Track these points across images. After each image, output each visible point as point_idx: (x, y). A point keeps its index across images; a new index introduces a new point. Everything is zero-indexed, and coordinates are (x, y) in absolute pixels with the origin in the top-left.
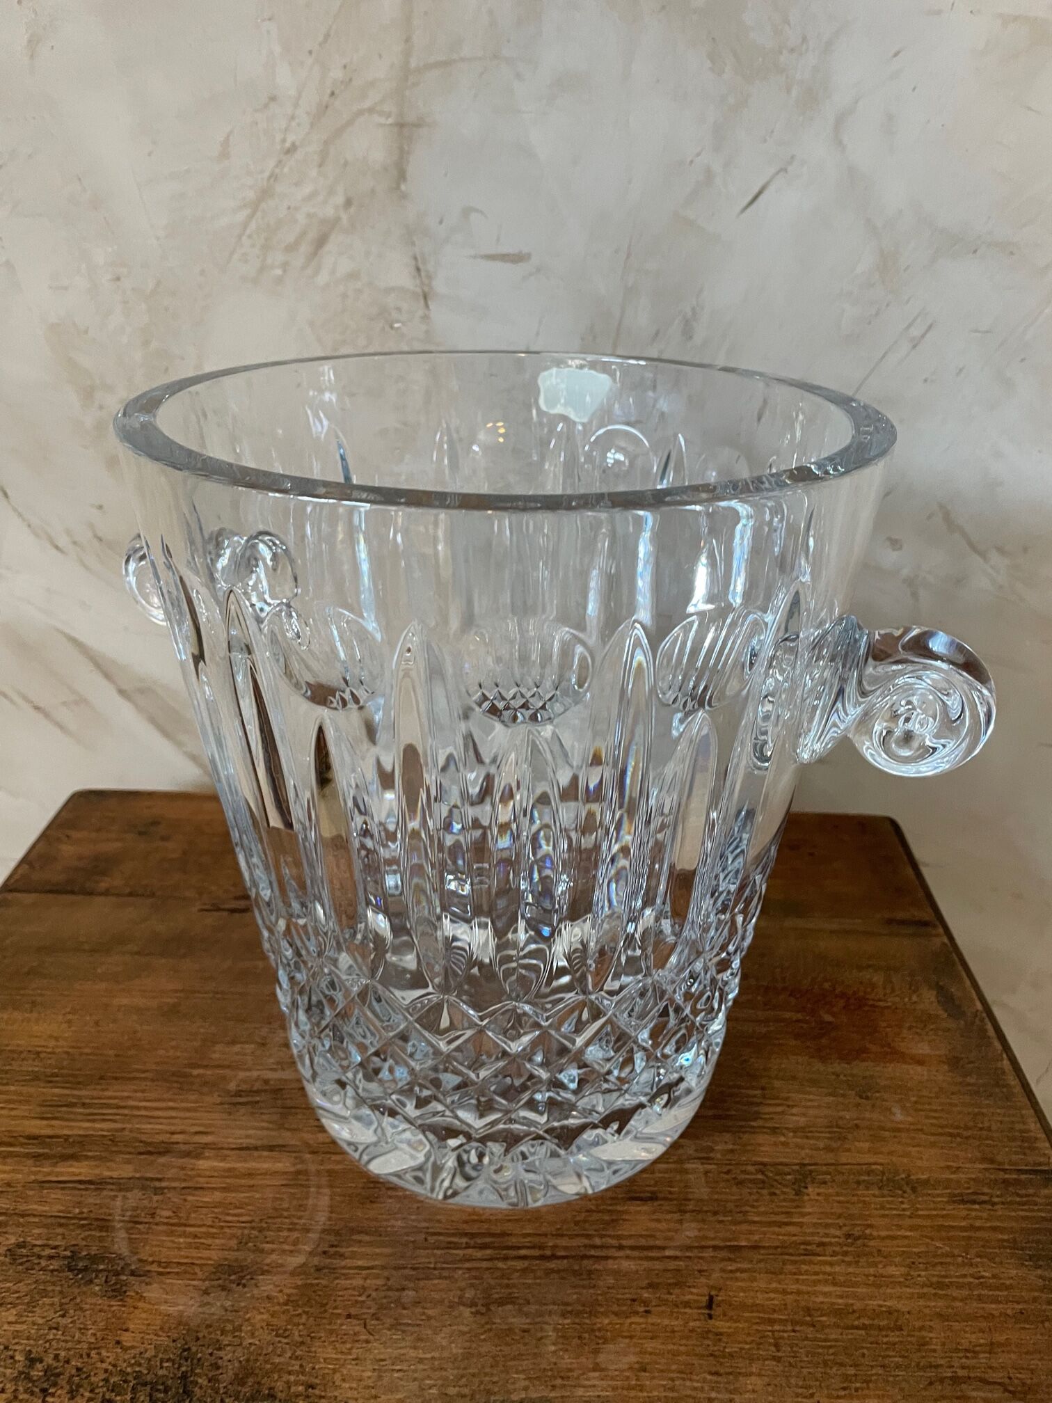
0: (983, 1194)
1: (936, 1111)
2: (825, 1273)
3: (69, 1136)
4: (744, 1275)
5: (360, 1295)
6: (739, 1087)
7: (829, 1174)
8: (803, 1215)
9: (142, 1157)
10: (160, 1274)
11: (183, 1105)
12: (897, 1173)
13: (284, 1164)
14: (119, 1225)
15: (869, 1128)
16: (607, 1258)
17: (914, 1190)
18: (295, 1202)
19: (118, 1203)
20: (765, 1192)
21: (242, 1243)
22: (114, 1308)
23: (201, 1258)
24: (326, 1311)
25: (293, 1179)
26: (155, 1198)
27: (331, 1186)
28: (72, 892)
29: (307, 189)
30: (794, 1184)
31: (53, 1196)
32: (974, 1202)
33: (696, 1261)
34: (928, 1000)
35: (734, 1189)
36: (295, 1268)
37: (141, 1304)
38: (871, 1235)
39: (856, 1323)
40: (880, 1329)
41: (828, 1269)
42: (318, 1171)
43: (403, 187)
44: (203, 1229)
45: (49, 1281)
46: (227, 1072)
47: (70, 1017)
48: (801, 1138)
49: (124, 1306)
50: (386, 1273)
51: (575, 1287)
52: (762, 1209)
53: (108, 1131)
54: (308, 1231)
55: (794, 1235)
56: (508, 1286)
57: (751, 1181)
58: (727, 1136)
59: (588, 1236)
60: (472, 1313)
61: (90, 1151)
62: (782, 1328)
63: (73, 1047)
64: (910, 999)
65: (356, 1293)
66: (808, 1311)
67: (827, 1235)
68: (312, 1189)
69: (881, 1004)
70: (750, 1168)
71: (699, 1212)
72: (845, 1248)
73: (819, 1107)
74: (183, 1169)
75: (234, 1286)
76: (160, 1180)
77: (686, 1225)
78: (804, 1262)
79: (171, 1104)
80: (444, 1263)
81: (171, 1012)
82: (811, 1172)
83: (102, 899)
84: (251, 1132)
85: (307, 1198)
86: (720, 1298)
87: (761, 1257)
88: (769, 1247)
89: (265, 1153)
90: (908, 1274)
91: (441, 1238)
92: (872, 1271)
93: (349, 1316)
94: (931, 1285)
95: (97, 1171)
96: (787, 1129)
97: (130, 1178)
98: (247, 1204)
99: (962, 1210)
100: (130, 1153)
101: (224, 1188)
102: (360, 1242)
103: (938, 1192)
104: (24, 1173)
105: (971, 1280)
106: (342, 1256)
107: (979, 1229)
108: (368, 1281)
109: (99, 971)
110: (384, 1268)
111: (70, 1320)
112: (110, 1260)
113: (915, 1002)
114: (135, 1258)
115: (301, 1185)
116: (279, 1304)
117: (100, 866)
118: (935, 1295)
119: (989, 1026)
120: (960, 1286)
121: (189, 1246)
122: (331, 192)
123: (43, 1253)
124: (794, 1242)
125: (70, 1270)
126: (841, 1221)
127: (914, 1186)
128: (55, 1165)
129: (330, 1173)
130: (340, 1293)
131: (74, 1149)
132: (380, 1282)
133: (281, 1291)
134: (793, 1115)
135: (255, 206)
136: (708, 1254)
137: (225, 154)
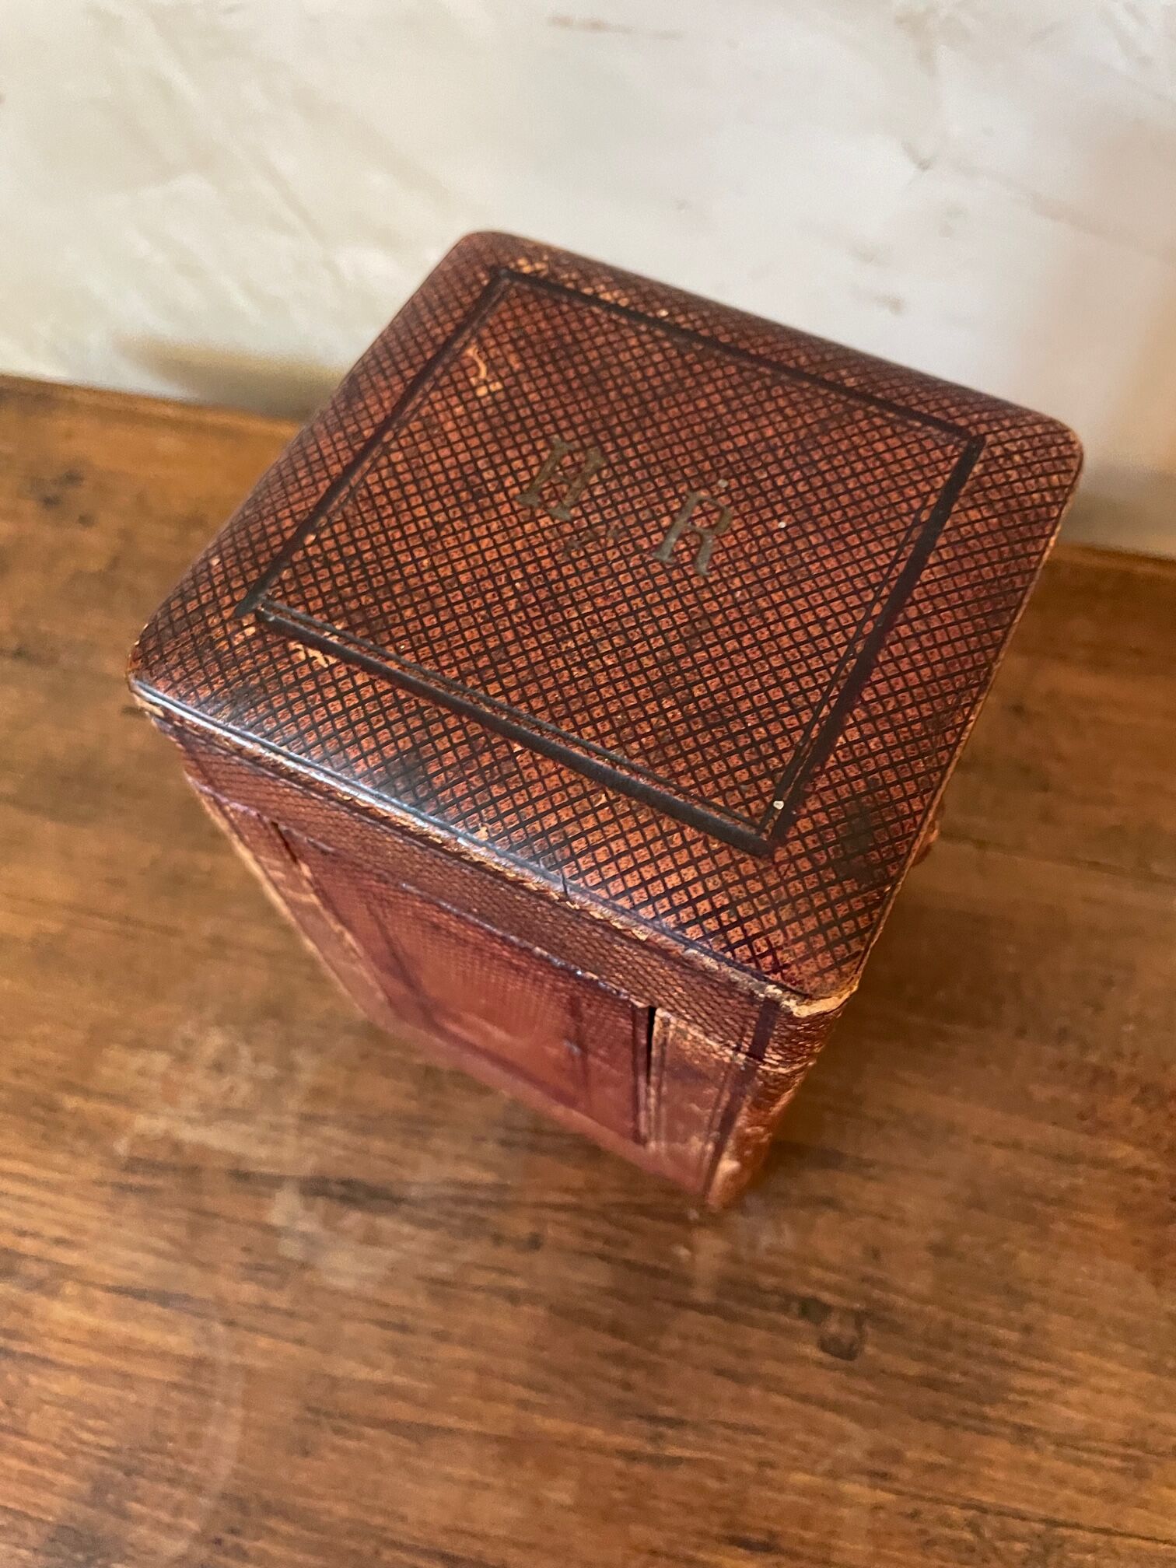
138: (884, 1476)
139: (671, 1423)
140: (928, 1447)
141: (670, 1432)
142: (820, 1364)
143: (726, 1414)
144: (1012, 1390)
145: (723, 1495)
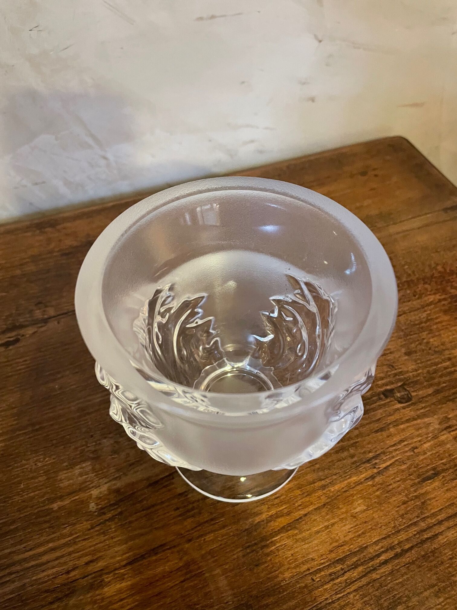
25: (186, 574)
68: (207, 575)
79: (51, 545)
138: (449, 427)
139: (375, 457)
141: (377, 461)
142: (404, 408)
143: (389, 442)
145: (409, 468)
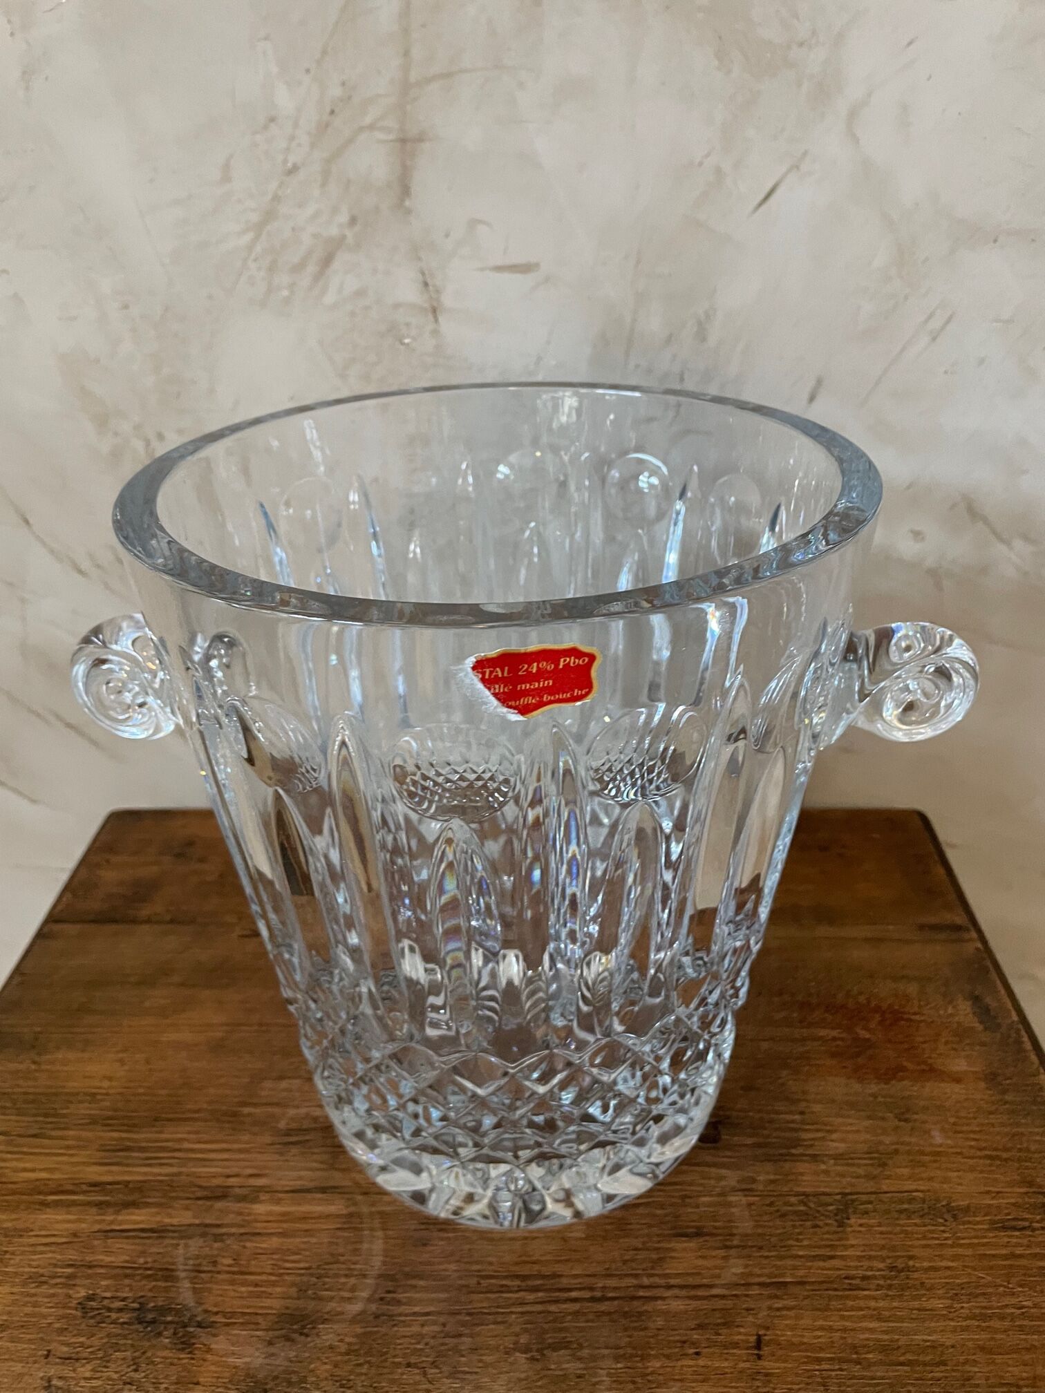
0: (1023, 1220)
1: (974, 1132)
2: (869, 1308)
3: (129, 1182)
4: (792, 1313)
5: (418, 1343)
6: (778, 1113)
7: (870, 1202)
8: (846, 1247)
9: (200, 1202)
10: (227, 1325)
11: (236, 1146)
12: (938, 1200)
13: (337, 1207)
14: (183, 1275)
15: (909, 1153)
16: (656, 1298)
17: (955, 1217)
18: (350, 1247)
19: (181, 1251)
20: (809, 1224)
21: (302, 1291)
22: (184, 1361)
23: (262, 1307)
24: (386, 1361)
26: (216, 1245)
27: (384, 1230)
28: (114, 921)
29: (310, 210)
30: (836, 1215)
31: (118, 1246)
32: (1014, 1228)
33: (744, 1298)
34: (964, 1012)
35: (778, 1222)
36: (354, 1317)
37: (209, 1357)
38: (914, 1266)
39: (902, 1359)
40: (925, 1364)
41: (873, 1304)
42: (371, 1214)
43: (407, 203)
44: (264, 1277)
45: (119, 1335)
46: (276, 1110)
47: (121, 1055)
48: (842, 1165)
49: (193, 1359)
50: (442, 1319)
51: (626, 1330)
52: (805, 1243)
53: (166, 1175)
54: (365, 1276)
55: (840, 1269)
56: (561, 1330)
57: (795, 1212)
58: (769, 1167)
59: (636, 1276)
60: (527, 1359)
61: (149, 1197)
62: (832, 1367)
63: (125, 1088)
64: (946, 1010)
65: (413, 1341)
66: (854, 1348)
67: (871, 1268)
69: (917, 1017)
70: (793, 1200)
71: (744, 1247)
72: (889, 1282)
73: (858, 1131)
74: (240, 1214)
75: (295, 1336)
76: (218, 1226)
77: (732, 1261)
78: (847, 1297)
80: (498, 1307)
81: (218, 1048)
82: (853, 1201)
83: (146, 927)
84: (302, 1173)
85: (361, 1242)
86: (766, 1338)
87: (806, 1293)
88: (813, 1283)
89: (320, 1196)
90: (951, 1307)
91: (493, 1281)
92: (916, 1304)
93: (409, 1365)
94: (974, 1317)
95: (158, 1218)
96: (826, 1155)
97: (190, 1225)
98: (304, 1250)
99: (1003, 1237)
100: (188, 1198)
101: (280, 1233)
102: (415, 1287)
103: (978, 1219)
104: (89, 1222)
105: (1013, 1310)
106: (398, 1302)
107: (1021, 1256)
108: (426, 1328)
109: (147, 1004)
110: (439, 1313)
111: (143, 1374)
112: (178, 1312)
113: (951, 1015)
114: (200, 1309)
115: (355, 1228)
116: (341, 1354)
117: (141, 891)
118: (978, 1326)
119: (1026, 1039)
120: (1002, 1318)
121: (252, 1295)
122: (335, 210)
123: (112, 1306)
124: (839, 1276)
125: (140, 1323)
126: (884, 1253)
127: (956, 1213)
128: (117, 1212)
129: (381, 1213)
130: (398, 1341)
131: (134, 1194)
132: (437, 1328)
133: (341, 1341)
134: (832, 1141)
135: (259, 228)
136: (755, 1291)
137: (226, 178)
140: (768, 1173)
144: (804, 1140)
